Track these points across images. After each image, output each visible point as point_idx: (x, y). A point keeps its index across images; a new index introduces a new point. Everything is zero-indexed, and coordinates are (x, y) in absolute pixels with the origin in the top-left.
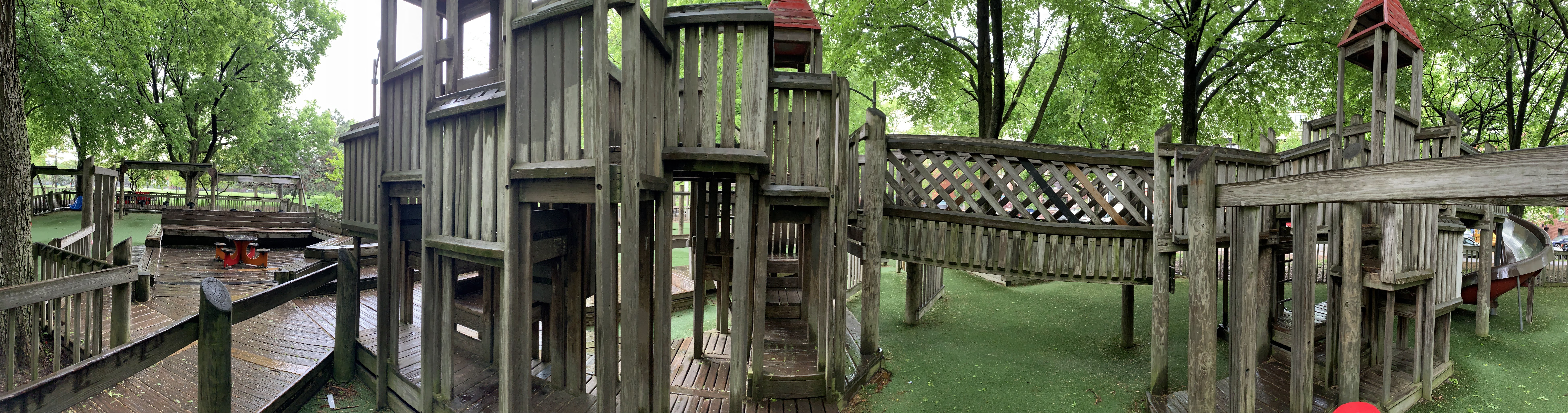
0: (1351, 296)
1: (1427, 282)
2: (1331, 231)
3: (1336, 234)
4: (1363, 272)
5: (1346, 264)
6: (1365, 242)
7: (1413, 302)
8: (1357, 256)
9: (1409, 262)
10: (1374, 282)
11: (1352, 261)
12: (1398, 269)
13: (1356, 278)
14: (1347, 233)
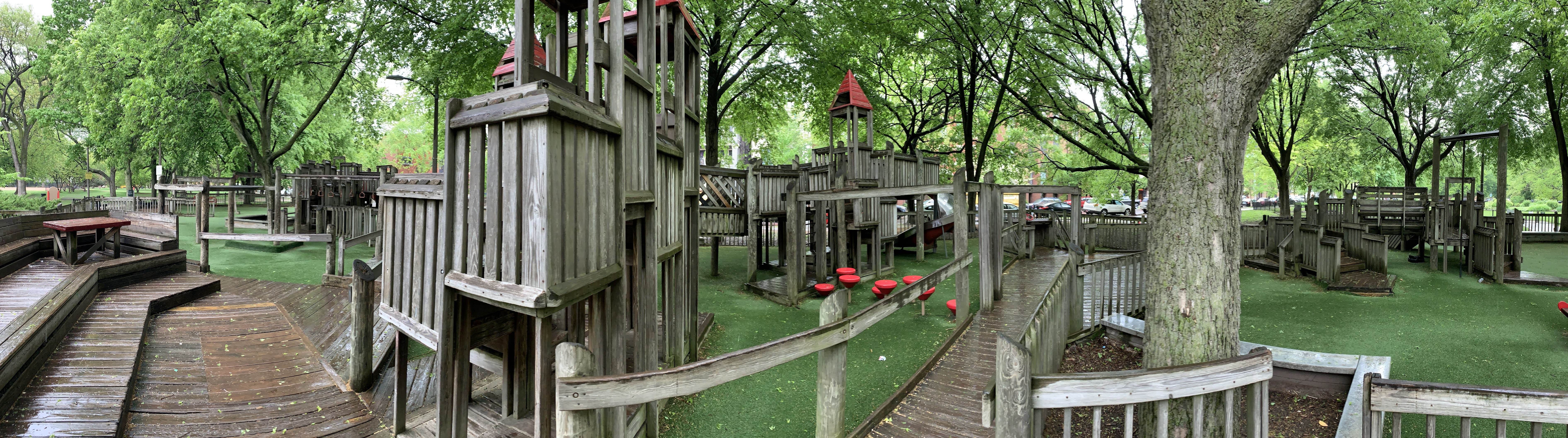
0: (842, 233)
1: (875, 227)
2: (831, 208)
3: (834, 210)
4: (847, 224)
5: (839, 220)
6: (847, 212)
7: (870, 237)
8: (844, 217)
9: (866, 217)
10: (851, 227)
11: (841, 219)
12: (861, 221)
13: (843, 226)
14: (838, 208)
